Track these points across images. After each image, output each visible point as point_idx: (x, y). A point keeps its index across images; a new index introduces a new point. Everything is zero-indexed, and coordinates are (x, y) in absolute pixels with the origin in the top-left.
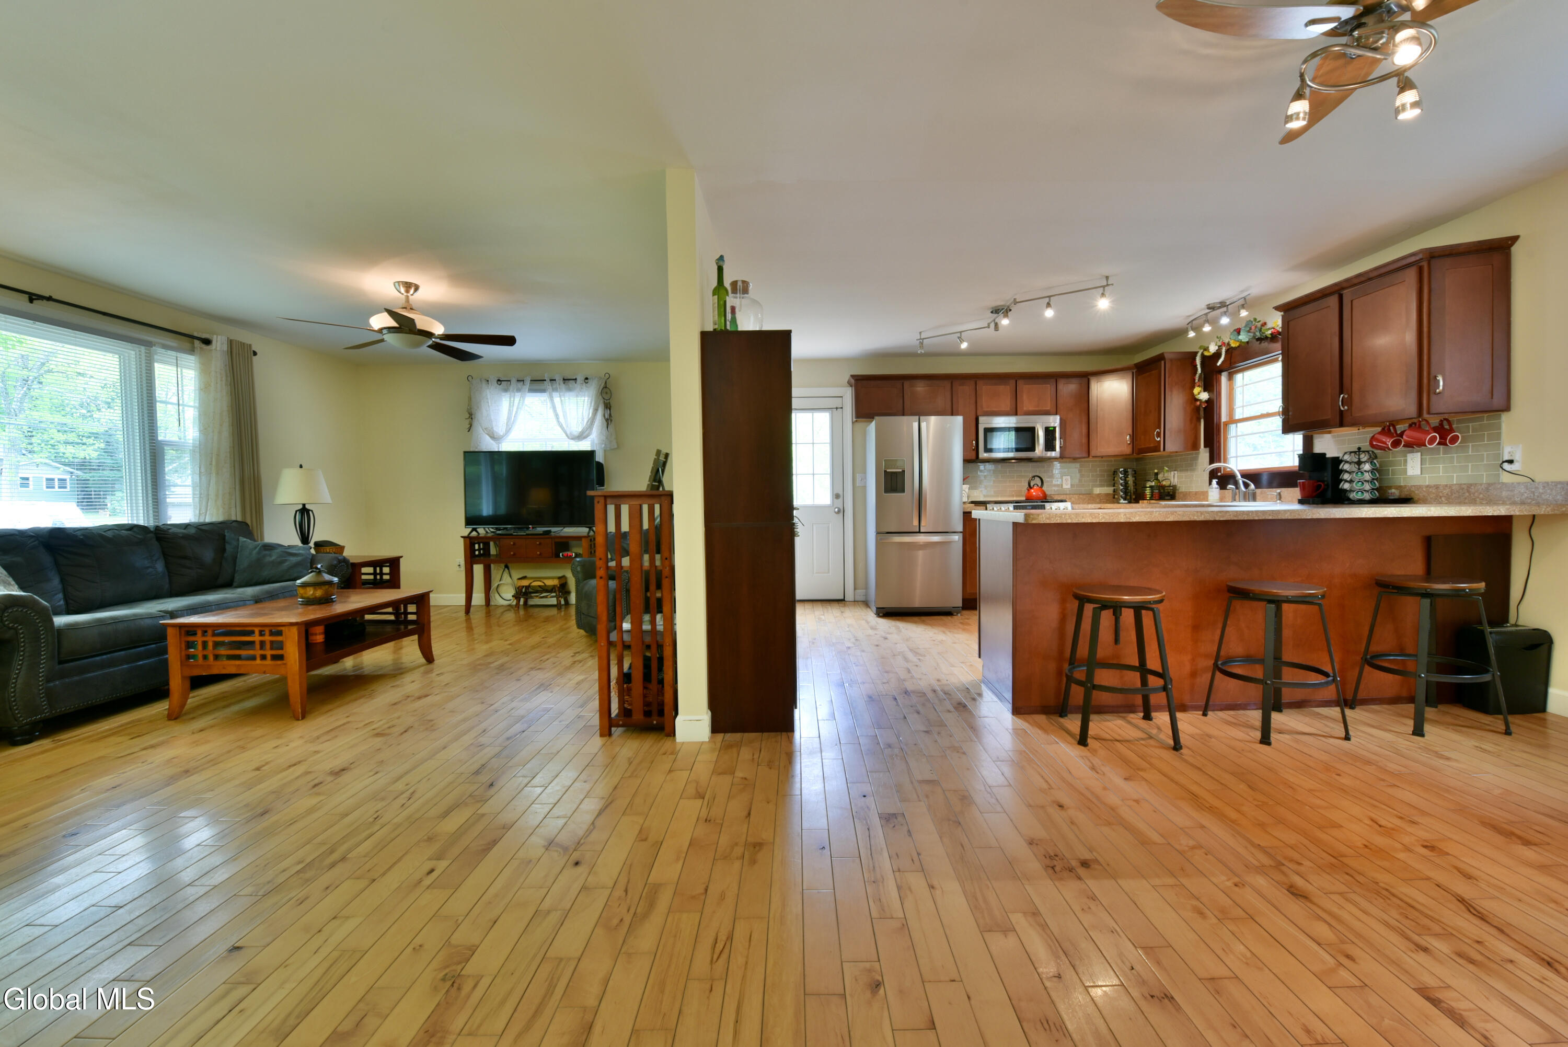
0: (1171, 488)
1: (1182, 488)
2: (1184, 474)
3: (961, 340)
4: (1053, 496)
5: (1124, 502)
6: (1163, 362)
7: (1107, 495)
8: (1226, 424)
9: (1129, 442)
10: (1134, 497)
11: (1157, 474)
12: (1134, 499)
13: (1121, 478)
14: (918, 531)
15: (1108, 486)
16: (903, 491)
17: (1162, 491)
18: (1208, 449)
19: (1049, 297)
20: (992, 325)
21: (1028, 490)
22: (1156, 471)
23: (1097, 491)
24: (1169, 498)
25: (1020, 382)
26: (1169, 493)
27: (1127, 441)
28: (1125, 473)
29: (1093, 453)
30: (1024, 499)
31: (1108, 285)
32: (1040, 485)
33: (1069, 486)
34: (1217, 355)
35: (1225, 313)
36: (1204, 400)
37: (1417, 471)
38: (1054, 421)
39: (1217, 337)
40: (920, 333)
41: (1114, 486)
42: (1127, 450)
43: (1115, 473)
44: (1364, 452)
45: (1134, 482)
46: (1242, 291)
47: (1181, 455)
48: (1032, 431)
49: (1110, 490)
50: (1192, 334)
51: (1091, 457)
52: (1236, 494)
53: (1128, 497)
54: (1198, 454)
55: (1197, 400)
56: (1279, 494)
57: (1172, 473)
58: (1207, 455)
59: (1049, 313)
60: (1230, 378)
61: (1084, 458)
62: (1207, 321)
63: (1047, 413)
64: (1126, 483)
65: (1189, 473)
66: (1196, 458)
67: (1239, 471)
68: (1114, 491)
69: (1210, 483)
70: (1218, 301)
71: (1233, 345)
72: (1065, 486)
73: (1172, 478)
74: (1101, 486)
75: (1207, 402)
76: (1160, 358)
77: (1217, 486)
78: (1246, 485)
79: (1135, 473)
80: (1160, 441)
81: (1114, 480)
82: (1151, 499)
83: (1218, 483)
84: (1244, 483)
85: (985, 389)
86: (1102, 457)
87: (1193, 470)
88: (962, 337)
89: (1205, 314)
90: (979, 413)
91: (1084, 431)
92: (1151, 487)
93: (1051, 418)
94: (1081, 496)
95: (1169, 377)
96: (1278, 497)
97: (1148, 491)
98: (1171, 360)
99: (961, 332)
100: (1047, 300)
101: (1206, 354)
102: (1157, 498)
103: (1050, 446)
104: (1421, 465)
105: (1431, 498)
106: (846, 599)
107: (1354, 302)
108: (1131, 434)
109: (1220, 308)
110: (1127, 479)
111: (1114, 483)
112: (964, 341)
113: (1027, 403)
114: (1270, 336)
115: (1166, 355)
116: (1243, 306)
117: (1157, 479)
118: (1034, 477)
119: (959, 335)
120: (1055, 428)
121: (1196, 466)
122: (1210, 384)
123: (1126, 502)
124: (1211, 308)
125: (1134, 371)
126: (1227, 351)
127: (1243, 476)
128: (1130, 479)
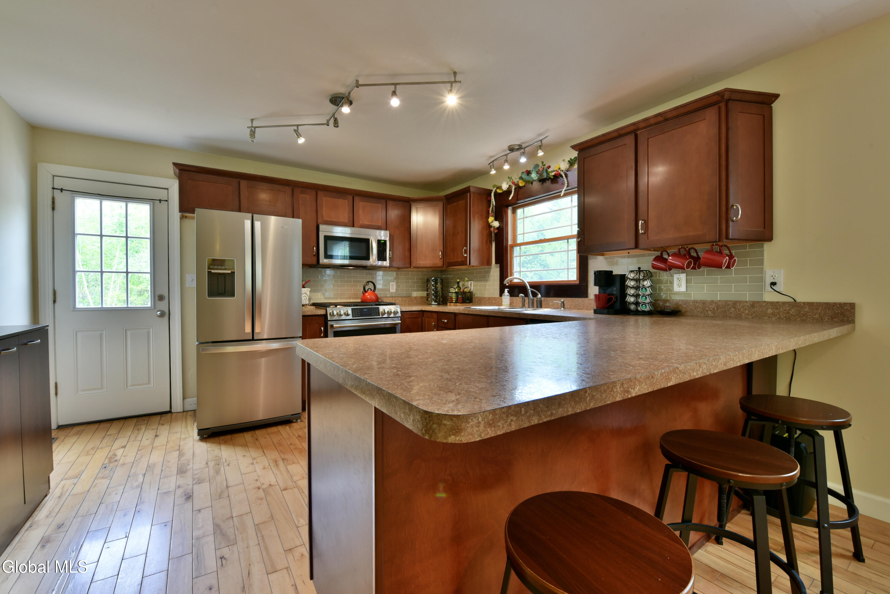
0: (469, 294)
1: (477, 294)
2: (479, 283)
3: (299, 135)
4: (383, 299)
5: (435, 303)
6: (469, 194)
7: (422, 297)
8: (512, 247)
9: (441, 257)
10: (441, 300)
11: (458, 283)
12: (442, 301)
13: (433, 285)
14: (251, 338)
15: (422, 290)
16: (233, 295)
17: (464, 296)
18: (498, 265)
19: (395, 84)
20: (332, 121)
21: (364, 294)
22: (458, 280)
23: (415, 294)
24: (468, 301)
25: (357, 199)
26: (468, 297)
27: (439, 256)
28: (436, 281)
29: (413, 265)
30: (360, 301)
31: (455, 82)
32: (373, 289)
33: (394, 291)
34: (508, 192)
35: (524, 153)
36: (496, 227)
37: (683, 289)
38: (384, 235)
39: (509, 178)
40: (252, 120)
41: (427, 291)
42: (439, 263)
43: (428, 281)
44: (642, 271)
45: (442, 288)
46: (540, 135)
47: (477, 269)
48: (367, 241)
49: (424, 294)
50: (493, 172)
51: (412, 267)
52: (525, 301)
53: (438, 300)
54: (490, 268)
55: (491, 226)
56: (563, 302)
57: (470, 282)
58: (498, 270)
59: (395, 102)
60: (514, 212)
61: (407, 268)
62: (506, 161)
63: (379, 228)
64: (436, 288)
65: (483, 283)
66: (489, 272)
67: (528, 282)
68: (428, 295)
69: (502, 293)
70: (518, 143)
71: (521, 185)
72: (391, 291)
73: (471, 286)
74: (418, 290)
75: (498, 228)
76: (467, 190)
77: (508, 294)
78: (534, 295)
79: (442, 281)
80: (466, 257)
81: (427, 286)
82: (457, 302)
83: (508, 292)
84: (532, 291)
85: (325, 200)
86: (418, 268)
87: (487, 281)
88: (299, 131)
89: (505, 155)
90: (319, 221)
91: (407, 246)
92: (456, 293)
93: (383, 232)
94: (403, 298)
95: (472, 207)
96: (562, 304)
97: (454, 296)
98: (474, 193)
99: (298, 126)
100: (392, 88)
101: (499, 191)
102: (461, 302)
103: (381, 256)
104: (687, 284)
105: (698, 312)
106: (173, 411)
107: (649, 140)
108: (442, 250)
109: (518, 149)
110: (437, 286)
111: (428, 289)
112: (301, 136)
113: (362, 216)
114: (552, 177)
115: (472, 189)
116: (540, 147)
117: (458, 287)
118: (368, 282)
119: (296, 128)
120: (385, 241)
121: (488, 277)
122: (500, 216)
123: (436, 303)
124: (512, 149)
125: (444, 201)
126: (515, 189)
127: (531, 287)
128: (439, 285)
